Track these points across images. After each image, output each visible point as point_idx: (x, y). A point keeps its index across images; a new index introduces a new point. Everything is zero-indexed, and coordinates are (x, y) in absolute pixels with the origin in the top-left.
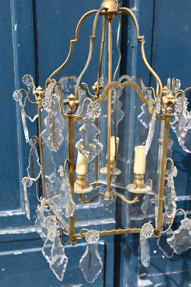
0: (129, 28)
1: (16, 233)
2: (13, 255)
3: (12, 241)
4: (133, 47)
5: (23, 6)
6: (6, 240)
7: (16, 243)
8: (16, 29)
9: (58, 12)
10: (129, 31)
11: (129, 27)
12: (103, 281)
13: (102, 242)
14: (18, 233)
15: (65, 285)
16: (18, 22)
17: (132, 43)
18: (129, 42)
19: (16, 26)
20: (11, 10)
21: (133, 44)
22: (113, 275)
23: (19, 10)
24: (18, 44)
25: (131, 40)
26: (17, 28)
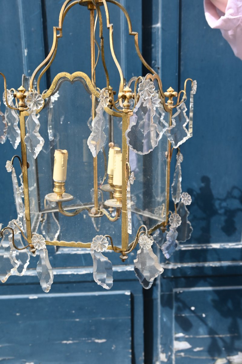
0: (153, 47)
1: (31, 275)
2: (28, 300)
3: (27, 284)
4: (158, 68)
5: (33, 29)
6: (20, 282)
7: (32, 286)
8: (26, 54)
9: (71, 34)
10: (153, 50)
11: (153, 45)
12: (130, 339)
13: (128, 292)
14: (33, 275)
15: (86, 339)
16: (29, 47)
17: (157, 63)
18: (154, 63)
19: (26, 51)
20: (21, 35)
21: (158, 65)
22: (143, 332)
23: (29, 34)
24: (29, 69)
25: (155, 60)
26: (28, 53)
